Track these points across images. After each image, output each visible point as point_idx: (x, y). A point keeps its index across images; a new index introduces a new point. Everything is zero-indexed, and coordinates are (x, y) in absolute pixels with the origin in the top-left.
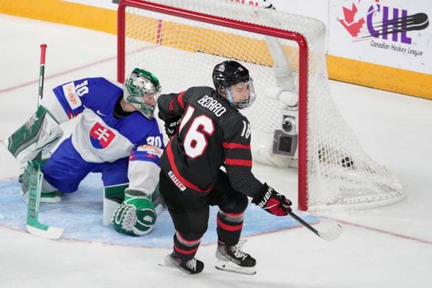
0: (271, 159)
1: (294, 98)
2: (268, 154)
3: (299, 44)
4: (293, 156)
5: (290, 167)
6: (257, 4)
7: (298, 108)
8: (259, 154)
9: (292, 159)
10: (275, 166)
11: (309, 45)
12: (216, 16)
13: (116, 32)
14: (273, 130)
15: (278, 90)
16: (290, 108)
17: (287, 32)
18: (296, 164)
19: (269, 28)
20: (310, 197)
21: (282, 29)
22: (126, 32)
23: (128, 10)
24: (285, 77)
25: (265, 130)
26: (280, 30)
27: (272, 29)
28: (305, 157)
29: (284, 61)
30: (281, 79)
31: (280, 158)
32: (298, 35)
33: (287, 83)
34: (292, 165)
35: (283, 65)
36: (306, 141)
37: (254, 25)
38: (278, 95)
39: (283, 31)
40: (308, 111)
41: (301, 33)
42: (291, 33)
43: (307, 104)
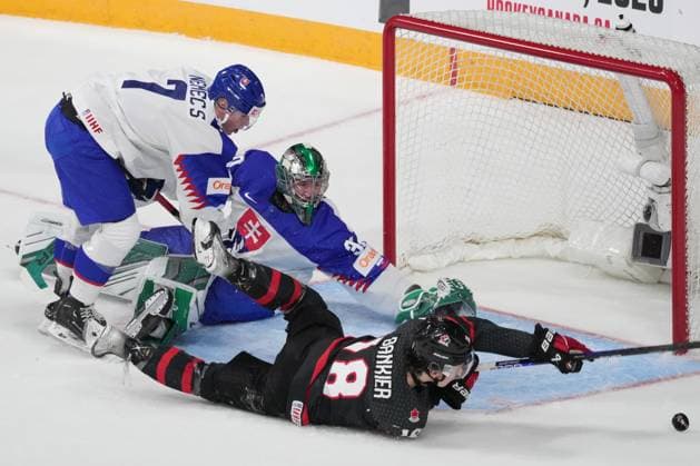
0: (628, 269)
1: (663, 172)
2: (623, 261)
3: (671, 86)
4: (665, 263)
5: (659, 282)
6: (607, 23)
7: (670, 188)
8: (611, 263)
9: (664, 270)
10: (637, 281)
11: (689, 88)
12: (538, 42)
13: (381, 67)
14: (633, 223)
15: (638, 160)
16: (658, 190)
17: (652, 67)
18: (669, 278)
19: (622, 62)
20: (692, 332)
21: (644, 63)
22: (397, 68)
23: (399, 33)
24: (649, 140)
25: (620, 222)
26: (641, 65)
27: (628, 63)
28: (684, 266)
29: (649, 114)
30: (642, 143)
31: (643, 268)
32: (670, 72)
33: (654, 148)
34: (662, 280)
35: (646, 120)
36: (684, 240)
37: (599, 57)
38: (639, 168)
39: (646, 66)
40: (688, 193)
41: (674, 68)
42: (658, 69)
43: (685, 183)
